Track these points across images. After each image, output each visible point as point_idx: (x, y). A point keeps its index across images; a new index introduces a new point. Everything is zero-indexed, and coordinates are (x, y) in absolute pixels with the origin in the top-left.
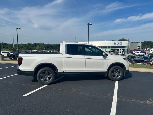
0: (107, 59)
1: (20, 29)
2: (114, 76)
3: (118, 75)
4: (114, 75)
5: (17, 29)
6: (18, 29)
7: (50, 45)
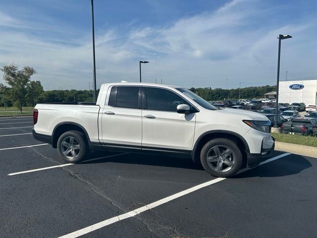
0: (193, 119)
1: (145, 62)
2: (215, 164)
3: (226, 162)
4: (215, 160)
5: (140, 62)
6: (142, 62)
7: (223, 90)
